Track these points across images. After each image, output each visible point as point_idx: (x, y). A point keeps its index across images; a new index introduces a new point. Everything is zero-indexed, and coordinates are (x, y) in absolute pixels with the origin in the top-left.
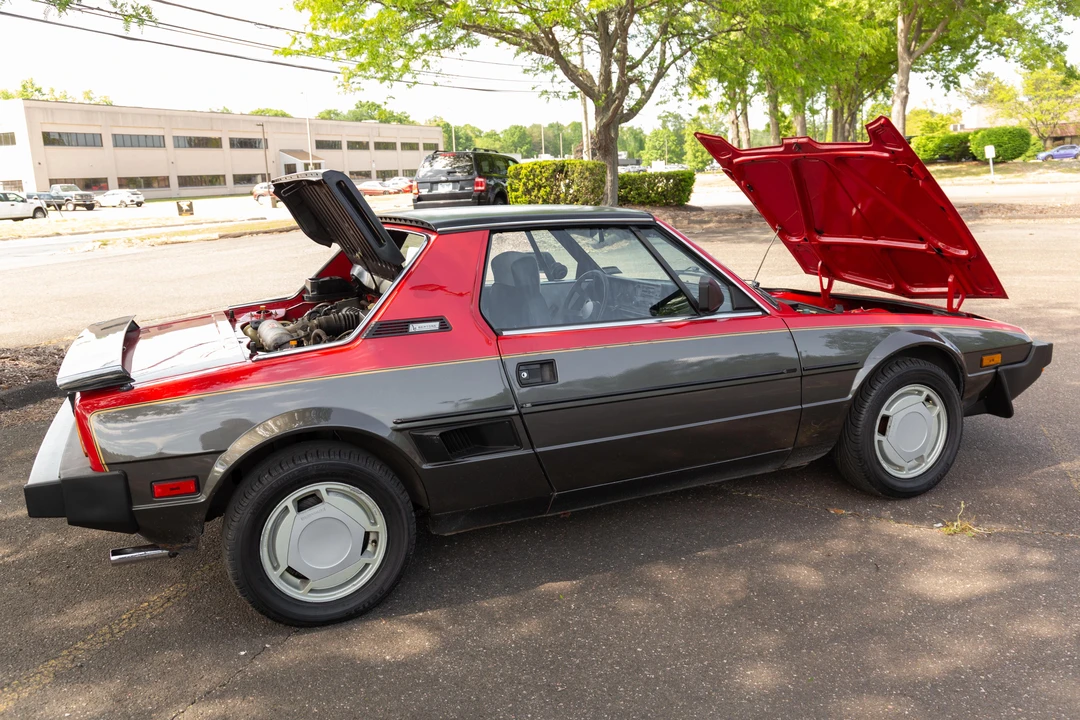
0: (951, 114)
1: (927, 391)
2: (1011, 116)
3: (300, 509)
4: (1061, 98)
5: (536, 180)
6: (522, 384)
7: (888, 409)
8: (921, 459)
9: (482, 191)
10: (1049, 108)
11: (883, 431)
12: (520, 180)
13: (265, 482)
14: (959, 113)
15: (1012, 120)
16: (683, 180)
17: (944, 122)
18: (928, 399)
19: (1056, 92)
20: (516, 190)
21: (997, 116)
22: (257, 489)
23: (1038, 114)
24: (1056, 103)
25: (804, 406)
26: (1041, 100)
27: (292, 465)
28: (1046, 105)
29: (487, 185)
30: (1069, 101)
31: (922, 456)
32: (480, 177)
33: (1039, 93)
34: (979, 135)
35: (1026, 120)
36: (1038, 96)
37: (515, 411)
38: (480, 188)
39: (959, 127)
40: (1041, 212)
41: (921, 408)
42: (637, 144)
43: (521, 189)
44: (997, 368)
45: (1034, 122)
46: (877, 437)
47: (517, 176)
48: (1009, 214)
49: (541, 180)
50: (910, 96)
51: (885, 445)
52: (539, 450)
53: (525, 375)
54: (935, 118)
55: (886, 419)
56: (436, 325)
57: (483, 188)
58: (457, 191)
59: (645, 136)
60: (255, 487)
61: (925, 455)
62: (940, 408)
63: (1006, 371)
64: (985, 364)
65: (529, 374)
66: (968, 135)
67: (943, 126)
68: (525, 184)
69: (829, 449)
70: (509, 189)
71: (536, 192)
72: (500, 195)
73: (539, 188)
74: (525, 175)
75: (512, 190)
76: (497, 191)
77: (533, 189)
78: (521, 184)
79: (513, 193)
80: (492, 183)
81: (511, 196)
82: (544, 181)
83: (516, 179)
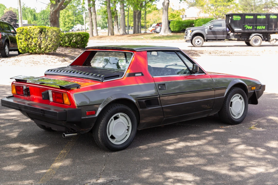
0: (180, 10)
1: (240, 96)
2: (206, 12)
3: (115, 120)
4: (225, 6)
5: (31, 35)
6: (160, 89)
7: (232, 100)
8: (239, 114)
10: (221, 10)
11: (231, 106)
12: (23, 34)
13: (109, 112)
14: (184, 10)
15: (207, 14)
17: (178, 14)
18: (240, 98)
19: (223, 3)
20: (22, 39)
21: (200, 12)
22: (107, 114)
24: (224, 8)
25: (215, 98)
26: (218, 6)
27: (114, 108)
28: (220, 8)
29: (2, 35)
30: (228, 7)
31: (239, 113)
33: (217, 3)
35: (212, 14)
36: (217, 5)
37: (158, 96)
39: (184, 17)
40: (231, 53)
41: (239, 100)
42: (33, 17)
44: (254, 90)
45: (215, 16)
46: (230, 107)
47: (21, 32)
48: (220, 54)
49: (33, 35)
50: (170, 3)
51: (232, 109)
52: (163, 106)
53: (160, 87)
54: (175, 12)
55: (232, 103)
56: (140, 74)
60: (107, 113)
61: (240, 113)
62: (243, 100)
63: (256, 91)
64: (252, 89)
65: (161, 87)
66: (193, 21)
67: (178, 16)
69: (219, 111)
70: (17, 38)
71: (30, 40)
72: (7, 41)
73: (32, 39)
74: (26, 32)
75: (19, 39)
76: (6, 39)
77: (29, 39)
78: (24, 36)
79: (20, 40)
80: (4, 35)
81: (18, 42)
82: (35, 35)
83: (20, 34)
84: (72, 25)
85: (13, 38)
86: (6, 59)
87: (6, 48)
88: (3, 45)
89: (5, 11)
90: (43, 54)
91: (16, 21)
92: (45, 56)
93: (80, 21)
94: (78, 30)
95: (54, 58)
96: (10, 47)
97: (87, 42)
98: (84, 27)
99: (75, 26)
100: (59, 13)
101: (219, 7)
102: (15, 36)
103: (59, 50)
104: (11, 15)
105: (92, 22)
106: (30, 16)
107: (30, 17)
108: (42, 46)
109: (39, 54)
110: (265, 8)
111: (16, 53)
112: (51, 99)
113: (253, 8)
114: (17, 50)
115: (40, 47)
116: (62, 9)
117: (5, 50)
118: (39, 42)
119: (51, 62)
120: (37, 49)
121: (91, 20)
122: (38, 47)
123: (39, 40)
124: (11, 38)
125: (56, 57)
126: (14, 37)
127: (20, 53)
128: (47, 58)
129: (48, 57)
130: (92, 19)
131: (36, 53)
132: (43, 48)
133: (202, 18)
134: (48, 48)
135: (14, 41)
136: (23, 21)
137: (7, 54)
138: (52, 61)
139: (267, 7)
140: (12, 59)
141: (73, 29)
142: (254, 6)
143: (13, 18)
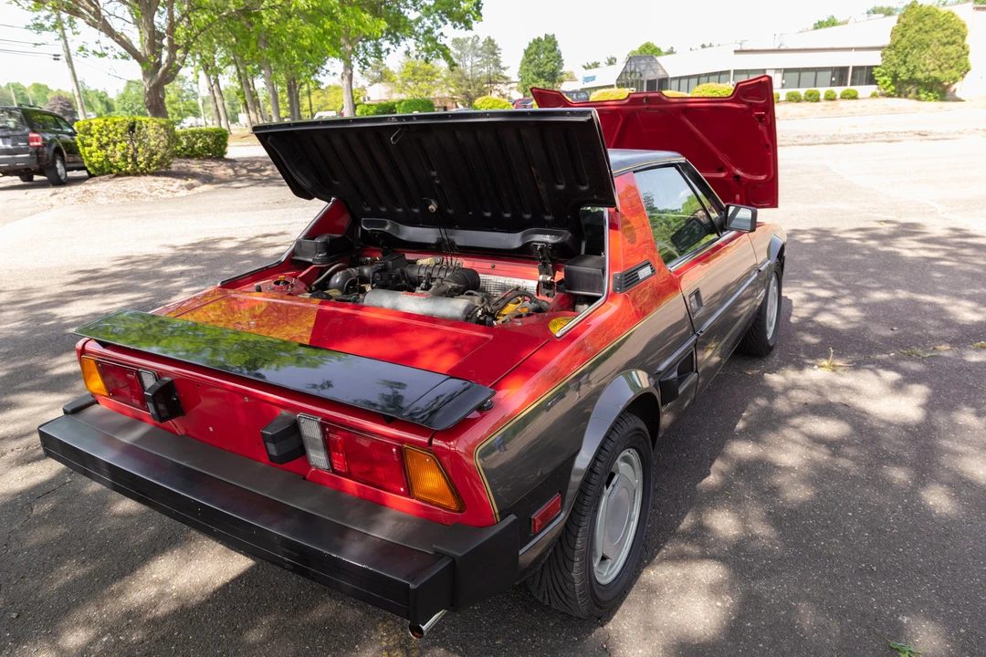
2: (401, 92)
5: (110, 136)
9: (38, 146)
12: (92, 135)
16: (222, 136)
20: (90, 145)
21: (392, 92)
23: (417, 92)
29: (44, 139)
32: (35, 132)
34: (403, 104)
38: (36, 144)
39: (367, 99)
42: (104, 105)
43: (95, 144)
47: (87, 131)
49: (116, 135)
57: (39, 144)
58: (9, 146)
59: (112, 100)
66: (394, 103)
68: (98, 140)
70: (79, 144)
71: (111, 147)
72: (58, 151)
73: (115, 144)
74: (98, 131)
75: (84, 145)
76: (54, 146)
77: (107, 144)
78: (94, 139)
79: (86, 148)
80: (48, 139)
81: (84, 151)
82: (119, 136)
83: (86, 134)
84: (179, 118)
85: (69, 143)
86: (62, 189)
87: (59, 165)
88: (50, 158)
89: (49, 97)
90: (145, 175)
91: (74, 113)
92: (149, 178)
93: (191, 111)
94: (191, 126)
95: (170, 183)
96: (69, 162)
97: (226, 145)
98: (201, 121)
99: (185, 120)
100: (163, 90)
101: (420, 83)
102: (73, 139)
103: (176, 165)
104: (62, 104)
105: (217, 110)
106: (99, 105)
107: (99, 107)
108: (140, 159)
109: (136, 174)
110: (487, 83)
111: (84, 173)
112: (318, 458)
113: (471, 83)
114: (85, 168)
115: (134, 159)
116: (167, 82)
117: (56, 169)
118: (131, 152)
119: (164, 191)
120: (130, 166)
121: (215, 107)
122: (129, 160)
123: (131, 147)
124: (66, 144)
125: (174, 180)
126: (72, 141)
127: (91, 176)
128: (155, 184)
129: (155, 181)
130: (217, 106)
131: (127, 174)
132: (141, 162)
133: (377, 103)
134: (154, 162)
135: (72, 149)
136: (88, 114)
137: (63, 178)
138: (166, 187)
139: (491, 82)
140: (76, 189)
141: (182, 124)
142: (472, 80)
143: (69, 109)
